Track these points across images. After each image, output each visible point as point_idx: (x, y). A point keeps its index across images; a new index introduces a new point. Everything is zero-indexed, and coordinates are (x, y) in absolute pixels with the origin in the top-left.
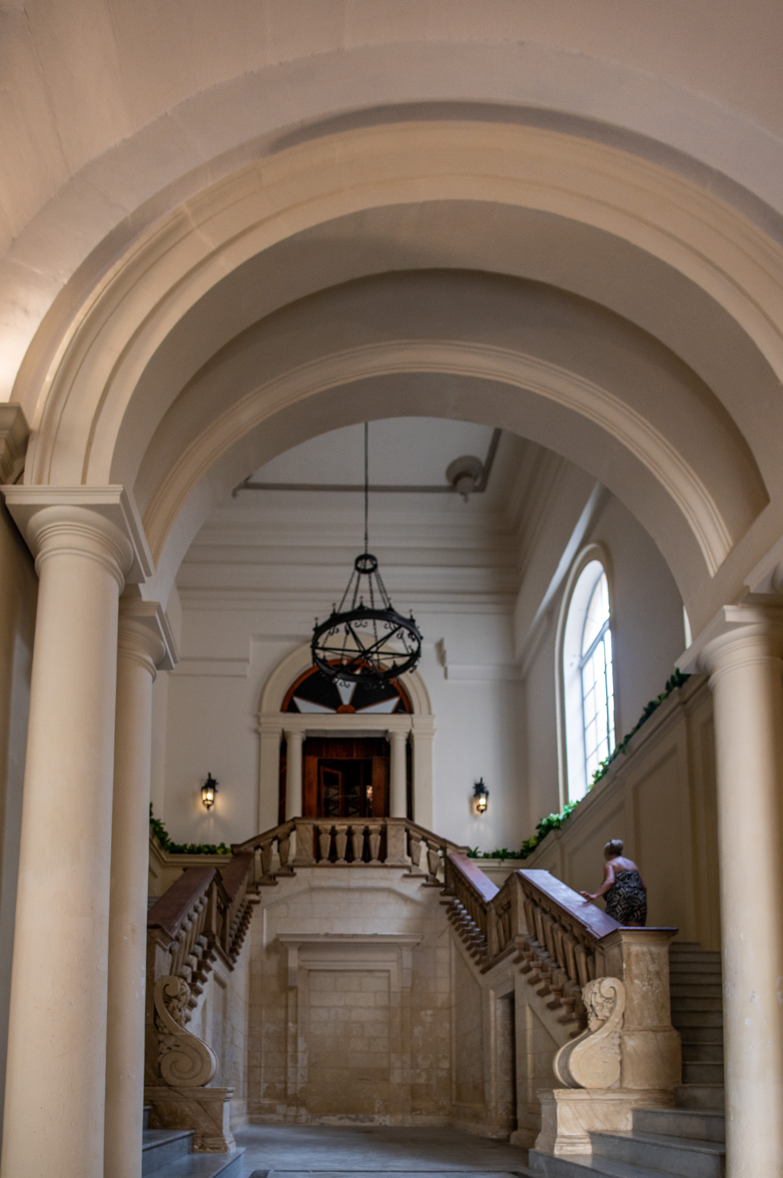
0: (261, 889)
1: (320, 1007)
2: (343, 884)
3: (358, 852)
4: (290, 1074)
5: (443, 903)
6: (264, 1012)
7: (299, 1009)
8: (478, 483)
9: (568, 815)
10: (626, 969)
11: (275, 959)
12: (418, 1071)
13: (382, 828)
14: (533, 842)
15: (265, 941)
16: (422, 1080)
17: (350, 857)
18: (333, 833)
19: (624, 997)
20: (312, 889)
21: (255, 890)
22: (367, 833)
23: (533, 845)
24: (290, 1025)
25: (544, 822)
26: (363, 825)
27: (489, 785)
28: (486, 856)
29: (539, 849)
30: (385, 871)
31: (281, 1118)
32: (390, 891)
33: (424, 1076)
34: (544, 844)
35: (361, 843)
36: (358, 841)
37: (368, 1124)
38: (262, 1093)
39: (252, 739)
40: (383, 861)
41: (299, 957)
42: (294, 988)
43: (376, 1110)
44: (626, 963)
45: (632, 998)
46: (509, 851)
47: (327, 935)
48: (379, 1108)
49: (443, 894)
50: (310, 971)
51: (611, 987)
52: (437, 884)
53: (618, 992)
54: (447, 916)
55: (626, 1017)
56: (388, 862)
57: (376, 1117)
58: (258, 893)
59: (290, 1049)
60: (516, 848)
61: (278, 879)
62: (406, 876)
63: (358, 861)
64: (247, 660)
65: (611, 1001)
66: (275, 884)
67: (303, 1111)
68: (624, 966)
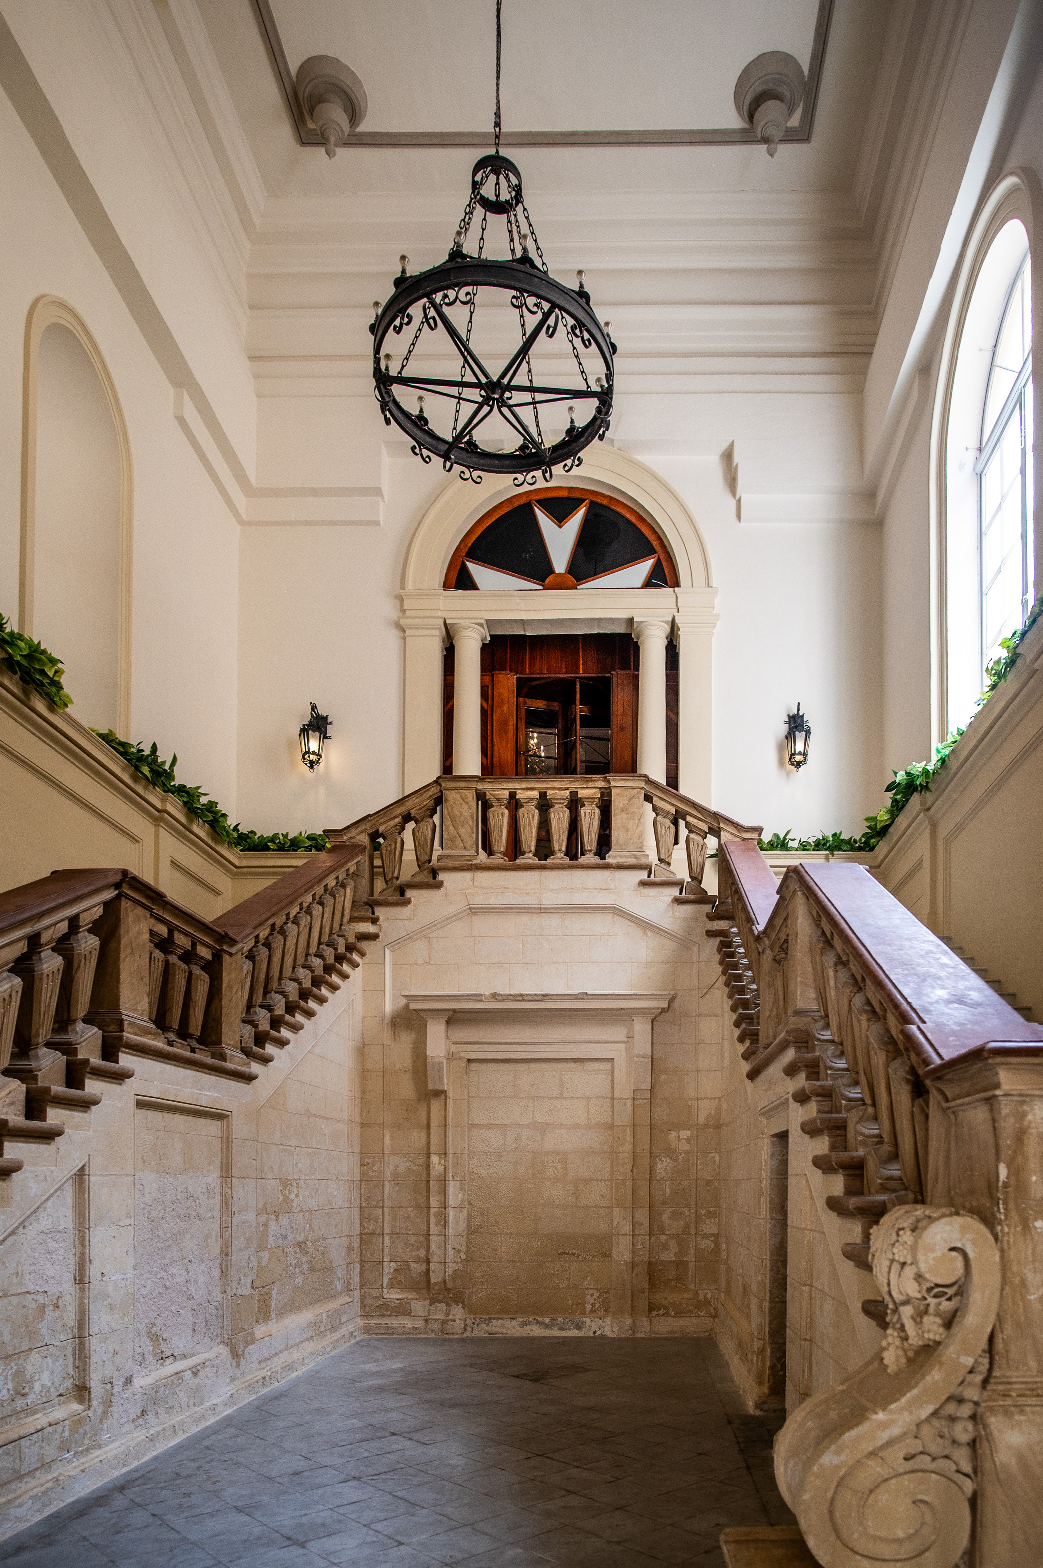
0: (380, 912)
1: (490, 1126)
2: (531, 901)
3: (560, 841)
4: (433, 1247)
5: (710, 934)
6: (387, 1137)
7: (450, 1130)
8: (795, 121)
9: (943, 761)
10: (1006, 1185)
11: (407, 1039)
12: (663, 1238)
13: (602, 794)
14: (883, 817)
15: (389, 1008)
16: (669, 1256)
17: (544, 849)
18: (514, 804)
19: (996, 1279)
20: (473, 911)
21: (370, 915)
22: (574, 804)
23: (882, 824)
24: (435, 1159)
25: (901, 777)
26: (567, 789)
27: (812, 719)
28: (804, 847)
29: (895, 832)
30: (606, 874)
31: (419, 1324)
32: (617, 911)
33: (674, 1247)
34: (902, 821)
35: (565, 824)
36: (559, 820)
37: (573, 1333)
38: (386, 1281)
39: (392, 637)
40: (603, 858)
41: (448, 1038)
42: (440, 1094)
43: (588, 1307)
44: (1008, 1167)
45: (1023, 1282)
46: (845, 836)
47: (495, 996)
48: (593, 1305)
49: (711, 917)
50: (469, 1061)
51: (953, 1249)
52: (702, 898)
53: (973, 1264)
54: (718, 957)
55: (999, 1345)
56: (611, 859)
57: (587, 1320)
58: (374, 921)
59: (434, 1202)
60: (855, 831)
61: (409, 893)
62: (643, 884)
63: (559, 858)
64: (377, 492)
65: (950, 1291)
66: (407, 902)
67: (458, 1313)
68: (1003, 1172)
